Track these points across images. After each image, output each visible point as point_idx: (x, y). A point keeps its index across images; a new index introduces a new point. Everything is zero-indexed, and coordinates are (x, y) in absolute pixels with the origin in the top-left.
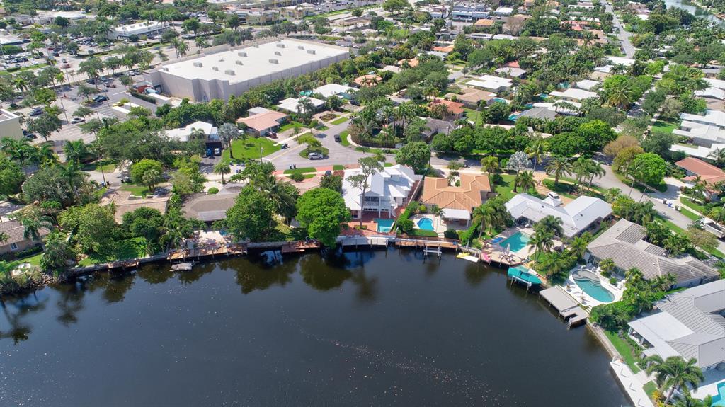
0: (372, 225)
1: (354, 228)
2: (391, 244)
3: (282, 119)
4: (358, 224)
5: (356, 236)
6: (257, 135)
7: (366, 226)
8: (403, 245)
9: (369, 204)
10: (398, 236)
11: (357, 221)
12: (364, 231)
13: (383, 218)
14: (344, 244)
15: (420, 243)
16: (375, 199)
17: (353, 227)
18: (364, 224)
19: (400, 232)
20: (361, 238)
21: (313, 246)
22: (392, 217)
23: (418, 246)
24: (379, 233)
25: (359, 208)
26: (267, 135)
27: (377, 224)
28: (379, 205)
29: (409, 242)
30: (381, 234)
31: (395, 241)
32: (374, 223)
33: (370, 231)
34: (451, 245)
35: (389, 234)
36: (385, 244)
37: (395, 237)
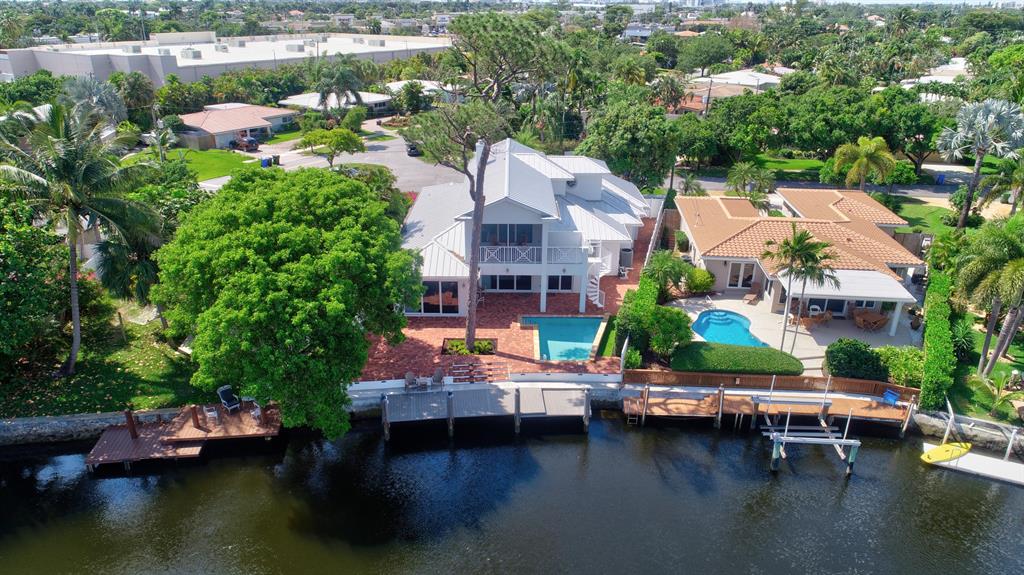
0: (519, 338)
1: (444, 351)
2: (605, 410)
3: (284, 119)
4: (460, 333)
5: (448, 380)
7: (493, 342)
8: (658, 412)
9: (502, 258)
10: (631, 376)
11: (457, 323)
12: (485, 359)
13: (558, 311)
14: (391, 417)
15: (731, 403)
16: (524, 235)
17: (437, 343)
18: (481, 333)
19: (637, 357)
20: (475, 386)
21: (250, 427)
22: (591, 307)
23: (728, 418)
24: (546, 366)
25: (459, 271)
26: (234, 145)
27: (536, 332)
28: (539, 260)
29: (683, 403)
30: (558, 367)
31: (621, 396)
32: (522, 328)
33: (510, 356)
34: (870, 407)
35: (591, 368)
36: (580, 411)
37: (619, 378)
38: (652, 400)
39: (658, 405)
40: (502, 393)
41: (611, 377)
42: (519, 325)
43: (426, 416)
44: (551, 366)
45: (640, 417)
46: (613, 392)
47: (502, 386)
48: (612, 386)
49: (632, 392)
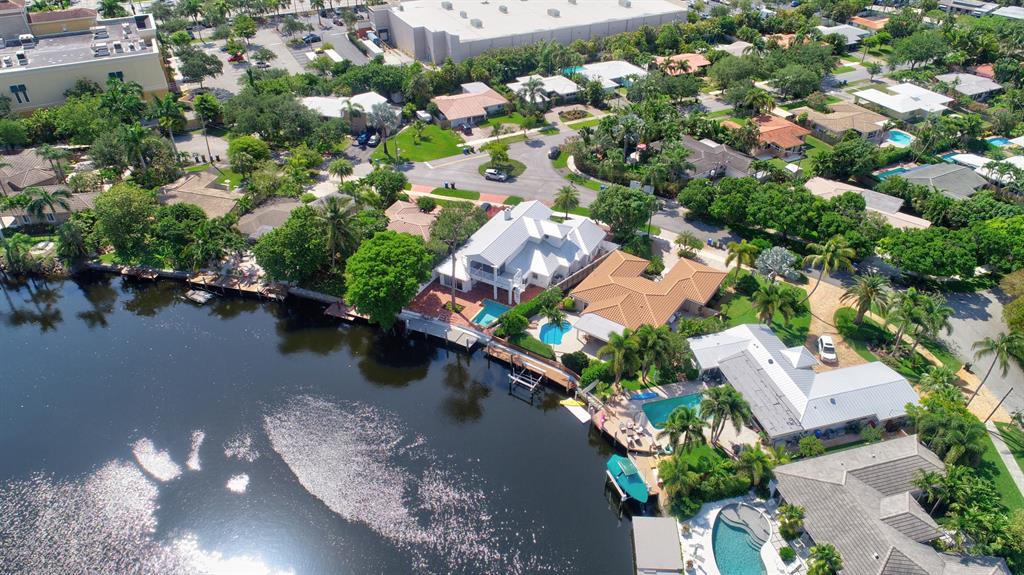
1: (444, 306)
2: (478, 347)
3: (499, 106)
5: (436, 319)
6: (446, 125)
9: (481, 275)
10: (495, 339)
11: (460, 295)
12: (455, 314)
13: (501, 301)
14: (408, 327)
16: (487, 269)
17: (445, 301)
18: (463, 303)
20: (442, 324)
24: (471, 324)
25: (466, 278)
26: (460, 127)
28: (494, 280)
29: (506, 354)
31: (487, 344)
32: (479, 305)
33: (463, 316)
34: (564, 380)
35: (485, 330)
36: (469, 345)
37: (491, 338)
39: (497, 352)
40: (450, 330)
43: (420, 330)
45: (490, 354)
46: (485, 342)
47: (451, 327)
49: (492, 345)
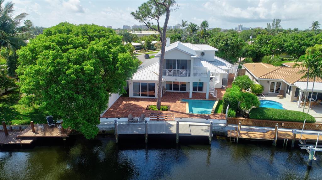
0: (179, 106)
1: (147, 109)
4: (155, 103)
7: (169, 107)
11: (154, 100)
12: (164, 112)
13: (197, 98)
15: (281, 134)
17: (145, 106)
19: (234, 112)
20: (159, 123)
21: (56, 133)
22: (211, 97)
24: (191, 116)
25: (156, 78)
27: (187, 105)
30: (197, 116)
31: (226, 129)
32: (181, 103)
33: (176, 112)
35: (212, 117)
36: (208, 134)
37: (225, 121)
38: (241, 132)
39: (244, 134)
40: (171, 125)
41: (221, 121)
42: (180, 102)
43: (135, 132)
44: (194, 116)
45: (236, 138)
46: (223, 127)
47: (171, 123)
48: (222, 125)
49: (232, 128)
